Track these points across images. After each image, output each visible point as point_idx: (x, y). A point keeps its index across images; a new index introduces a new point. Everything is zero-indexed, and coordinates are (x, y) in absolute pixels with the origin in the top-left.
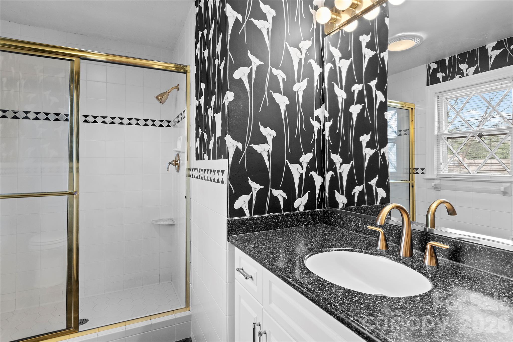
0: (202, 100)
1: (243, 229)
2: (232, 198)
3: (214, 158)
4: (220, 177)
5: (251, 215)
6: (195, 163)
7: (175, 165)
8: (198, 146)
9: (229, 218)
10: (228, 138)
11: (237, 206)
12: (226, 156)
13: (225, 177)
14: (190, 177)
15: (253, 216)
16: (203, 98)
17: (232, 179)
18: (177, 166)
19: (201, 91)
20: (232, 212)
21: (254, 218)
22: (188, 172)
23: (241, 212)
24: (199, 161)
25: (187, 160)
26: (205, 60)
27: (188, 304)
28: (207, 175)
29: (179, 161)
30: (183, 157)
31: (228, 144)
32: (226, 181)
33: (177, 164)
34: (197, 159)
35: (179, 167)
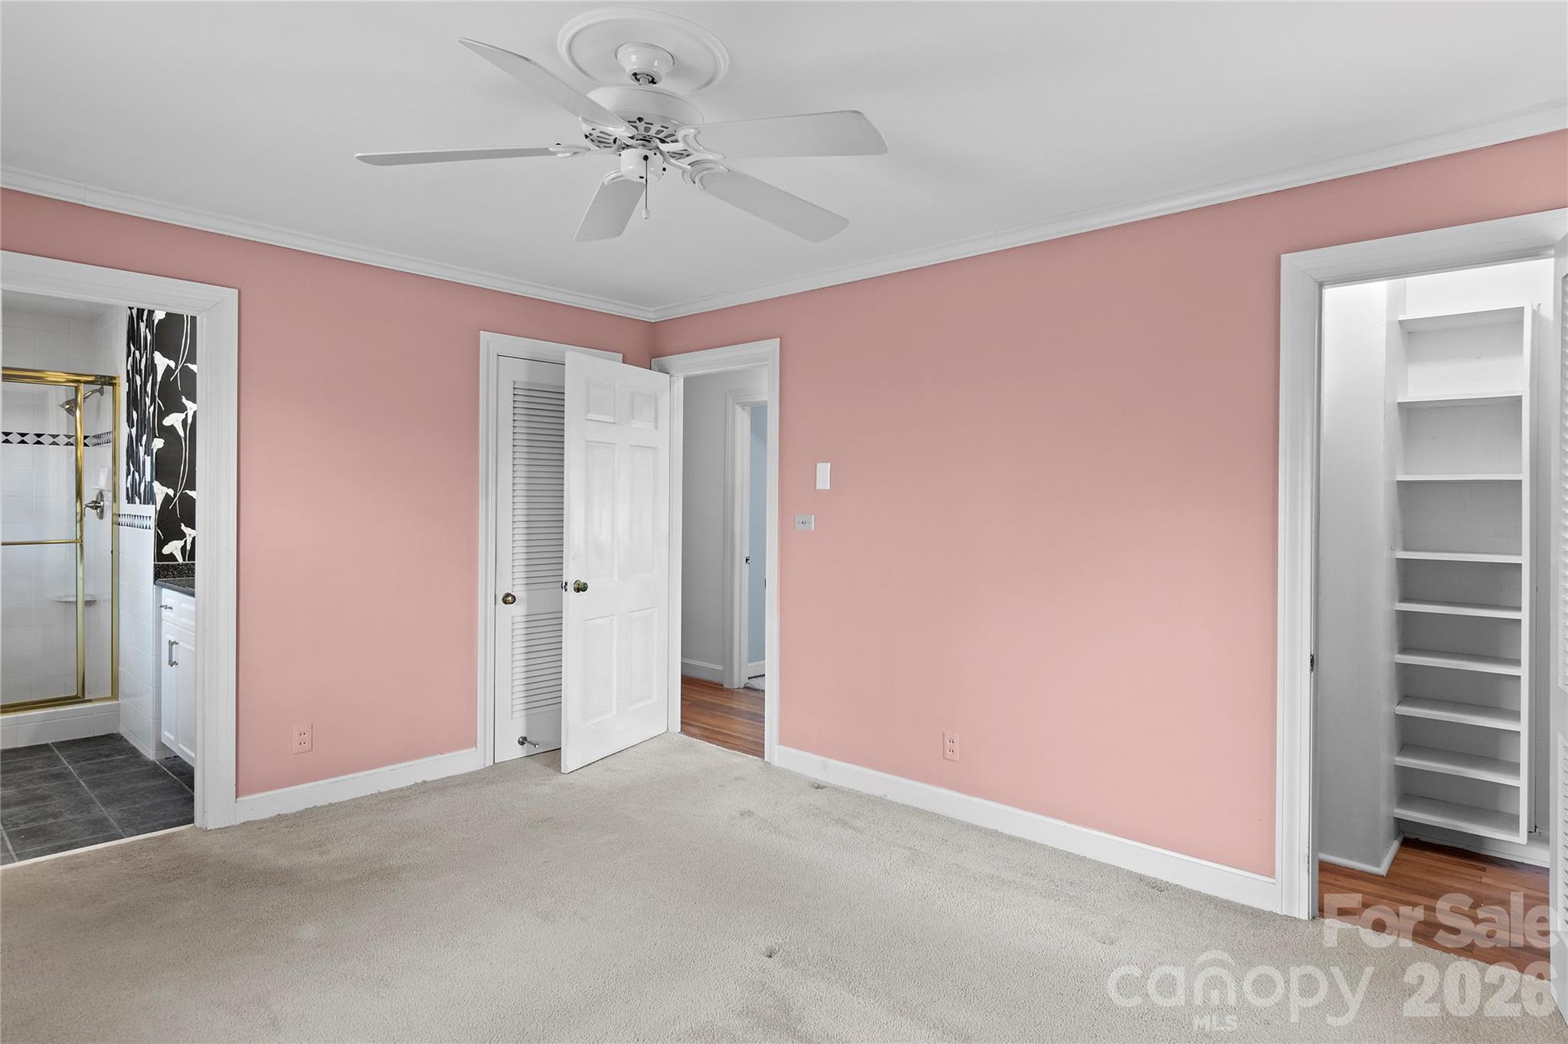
0: (134, 431)
1: (174, 574)
2: (160, 543)
3: (144, 504)
4: (146, 522)
5: (184, 560)
6: (125, 507)
7: (96, 509)
8: (129, 486)
9: (156, 563)
10: (156, 485)
11: (166, 550)
12: (154, 503)
13: (152, 523)
14: (119, 524)
15: (187, 562)
16: (135, 428)
17: (160, 523)
18: (99, 509)
19: (133, 420)
20: (159, 556)
21: (187, 564)
22: (115, 518)
23: (171, 557)
24: (130, 505)
25: (115, 502)
26: (137, 386)
27: (115, 695)
28: (137, 522)
29: (102, 503)
30: (108, 496)
31: (156, 490)
32: (153, 526)
33: (99, 507)
34: (128, 503)
35: (102, 511)
